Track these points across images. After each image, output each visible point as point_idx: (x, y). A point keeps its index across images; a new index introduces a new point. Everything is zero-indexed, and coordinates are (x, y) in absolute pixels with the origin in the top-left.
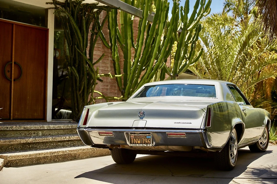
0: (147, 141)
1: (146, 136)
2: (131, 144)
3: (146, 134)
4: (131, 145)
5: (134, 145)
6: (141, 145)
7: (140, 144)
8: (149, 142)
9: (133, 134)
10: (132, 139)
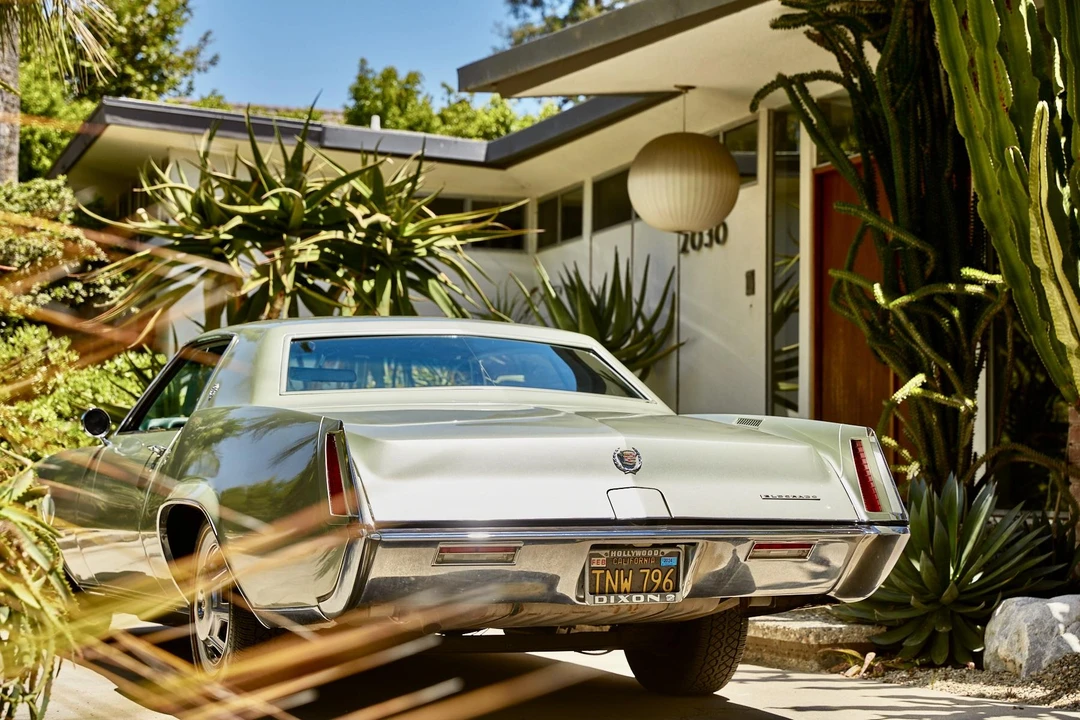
0: (658, 582)
1: (658, 559)
2: (597, 598)
3: (662, 550)
4: (597, 601)
5: (609, 600)
6: (638, 598)
7: (632, 592)
8: (668, 583)
9: (602, 552)
10: (598, 572)
